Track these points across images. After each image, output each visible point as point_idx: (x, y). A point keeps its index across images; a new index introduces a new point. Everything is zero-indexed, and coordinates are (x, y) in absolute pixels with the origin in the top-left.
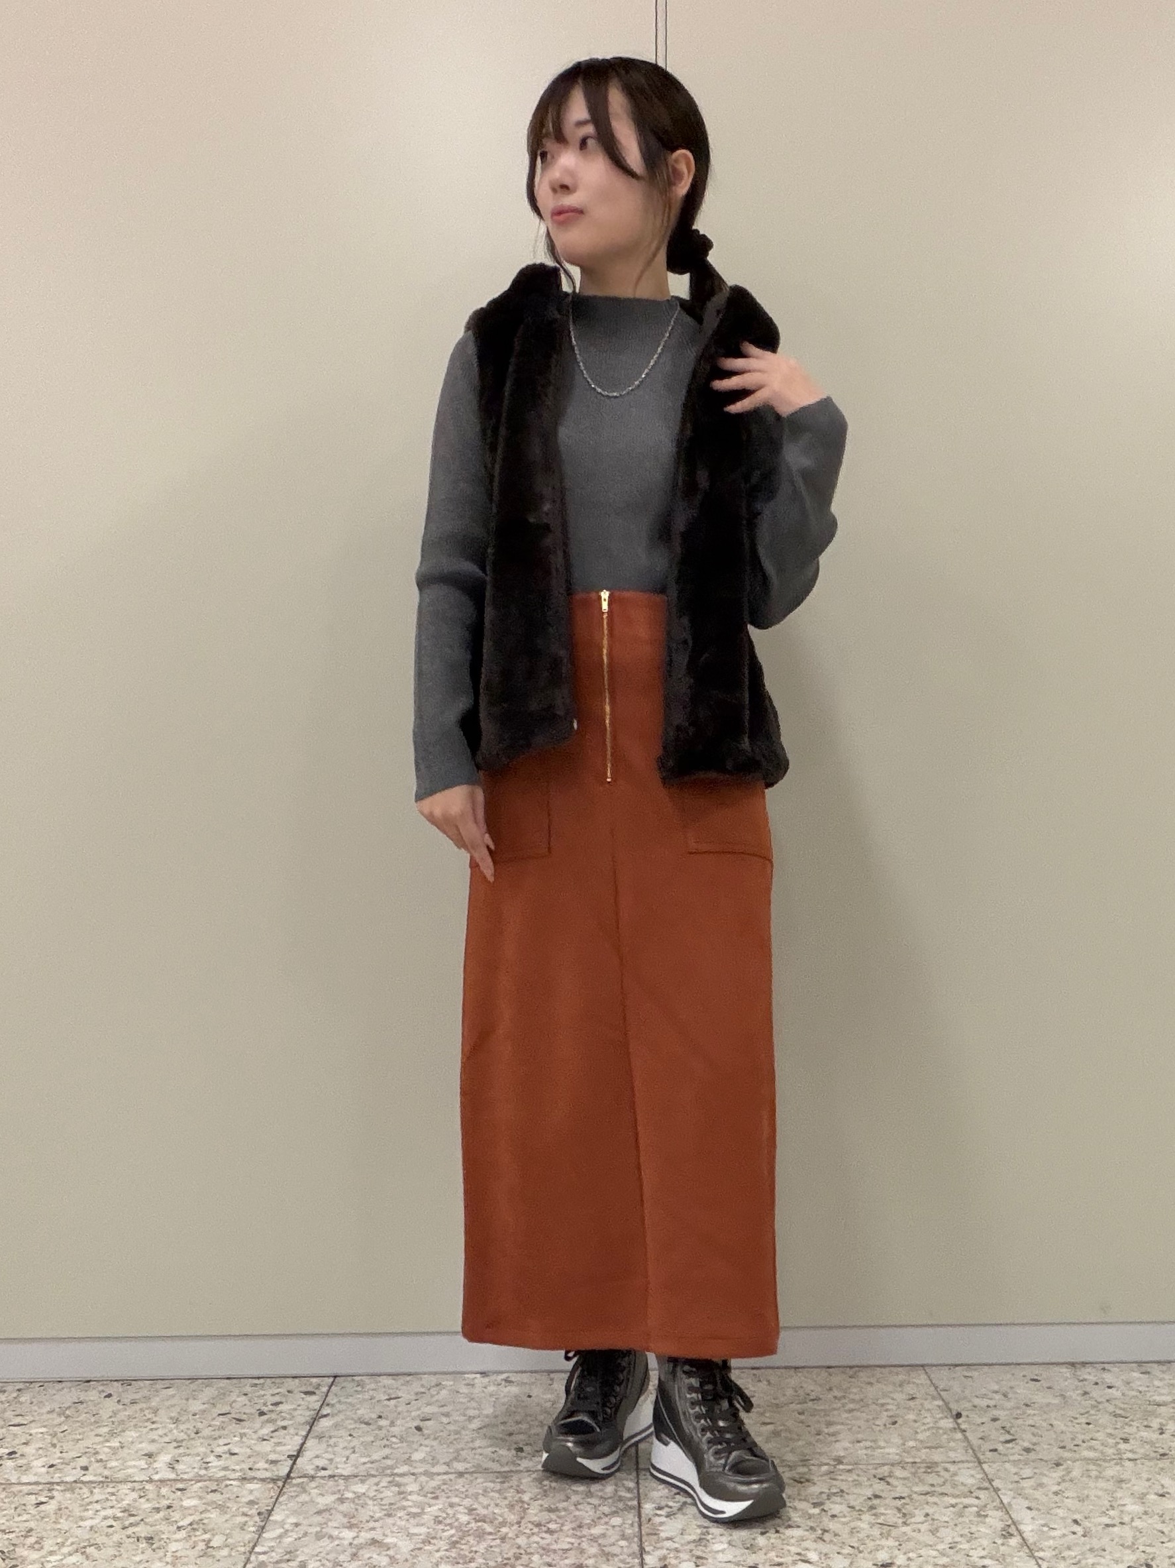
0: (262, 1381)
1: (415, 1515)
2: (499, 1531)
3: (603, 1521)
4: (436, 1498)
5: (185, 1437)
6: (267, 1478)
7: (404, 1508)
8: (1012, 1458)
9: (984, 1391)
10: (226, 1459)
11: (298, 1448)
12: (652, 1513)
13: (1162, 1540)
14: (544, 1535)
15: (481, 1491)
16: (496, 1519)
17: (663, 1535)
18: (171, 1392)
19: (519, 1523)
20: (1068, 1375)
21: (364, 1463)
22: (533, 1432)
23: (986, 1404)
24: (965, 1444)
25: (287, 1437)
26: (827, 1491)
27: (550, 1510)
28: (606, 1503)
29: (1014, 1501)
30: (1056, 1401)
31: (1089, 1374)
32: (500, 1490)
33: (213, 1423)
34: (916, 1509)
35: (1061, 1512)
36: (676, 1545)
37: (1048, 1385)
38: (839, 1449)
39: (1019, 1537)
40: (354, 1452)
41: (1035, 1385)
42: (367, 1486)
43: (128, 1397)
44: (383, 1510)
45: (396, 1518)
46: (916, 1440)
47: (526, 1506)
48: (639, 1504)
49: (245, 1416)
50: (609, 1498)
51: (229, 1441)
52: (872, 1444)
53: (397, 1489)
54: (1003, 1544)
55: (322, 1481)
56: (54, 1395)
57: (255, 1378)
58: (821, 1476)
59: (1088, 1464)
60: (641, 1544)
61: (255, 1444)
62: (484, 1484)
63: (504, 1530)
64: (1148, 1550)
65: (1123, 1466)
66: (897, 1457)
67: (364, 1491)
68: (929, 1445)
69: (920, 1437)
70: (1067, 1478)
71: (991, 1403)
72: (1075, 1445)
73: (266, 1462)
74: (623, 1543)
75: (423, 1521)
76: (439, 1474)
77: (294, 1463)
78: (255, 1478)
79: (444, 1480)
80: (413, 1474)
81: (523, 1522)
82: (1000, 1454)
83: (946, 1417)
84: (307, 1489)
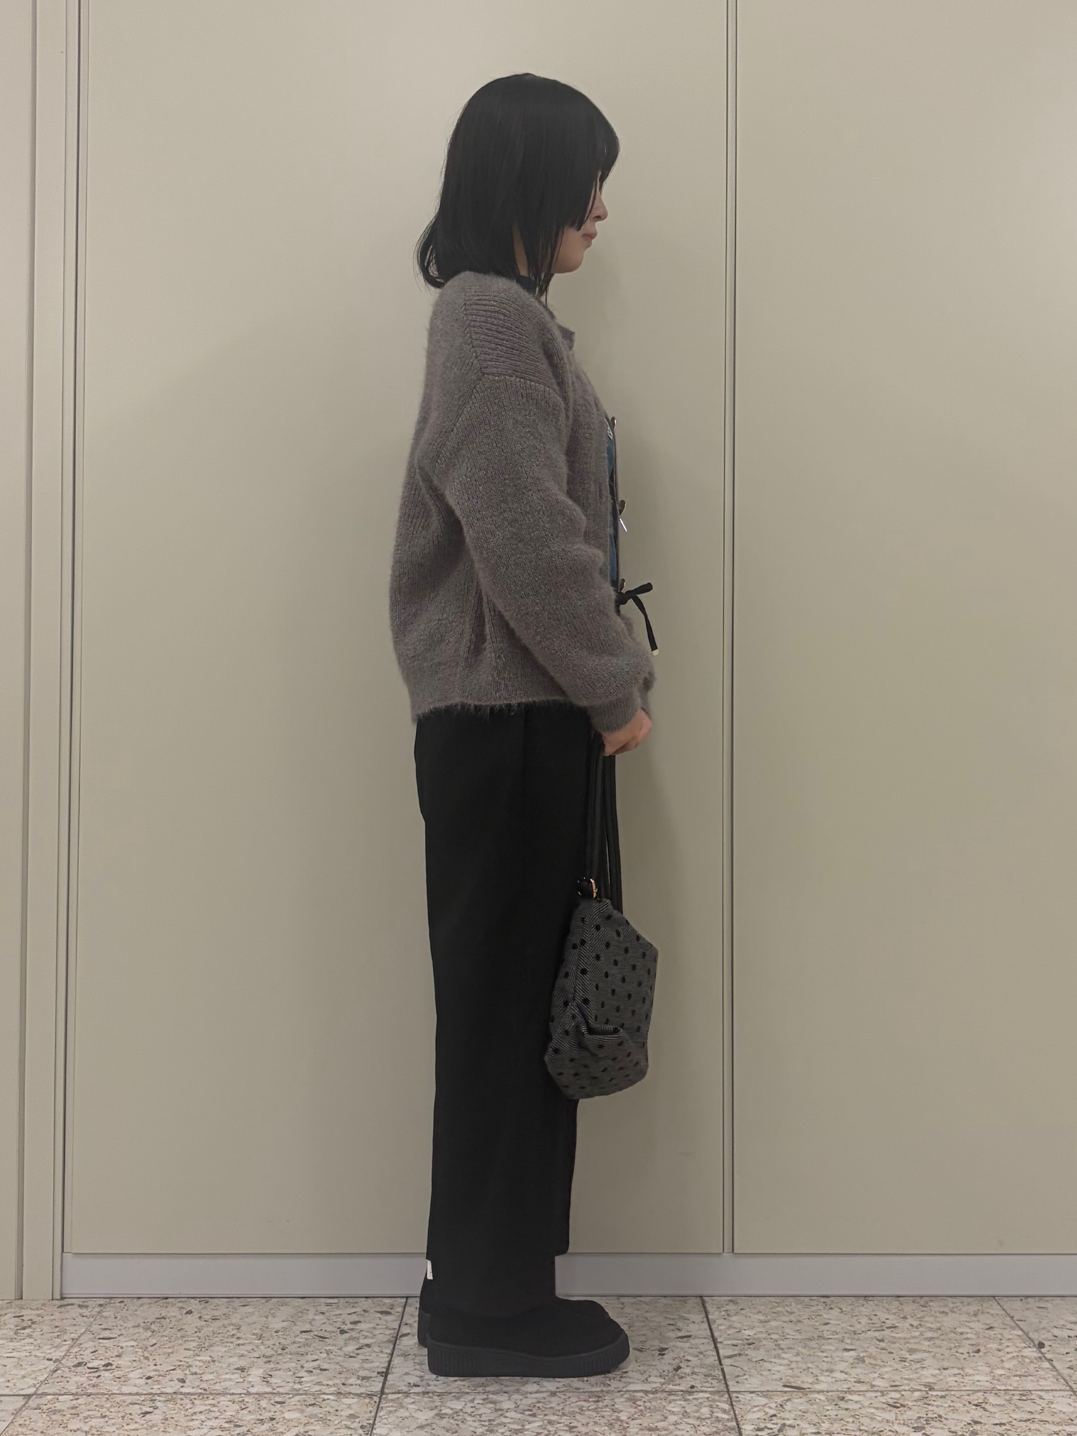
0: (335, 1301)
4: (534, 1415)
5: (273, 1352)
6: (362, 1394)
7: (504, 1425)
9: (1064, 1323)
10: (317, 1375)
11: (386, 1365)
15: (578, 1411)
18: (249, 1309)
24: (1055, 1373)
25: (374, 1355)
26: (925, 1416)
27: (650, 1429)
28: (704, 1423)
32: (596, 1408)
33: (297, 1339)
38: (927, 1375)
42: (464, 1403)
43: (208, 1314)
44: (483, 1425)
46: (1003, 1368)
47: (627, 1426)
48: (738, 1424)
49: (327, 1334)
50: (705, 1419)
51: (316, 1357)
52: (960, 1371)
55: (419, 1397)
56: (136, 1310)
57: (329, 1297)
58: (915, 1401)
61: (343, 1361)
62: (578, 1403)
66: (987, 1384)
67: (460, 1407)
68: (1018, 1373)
69: (1007, 1365)
73: (358, 1379)
77: (385, 1380)
78: (350, 1393)
79: (537, 1398)
83: (1030, 1347)
84: (404, 1404)
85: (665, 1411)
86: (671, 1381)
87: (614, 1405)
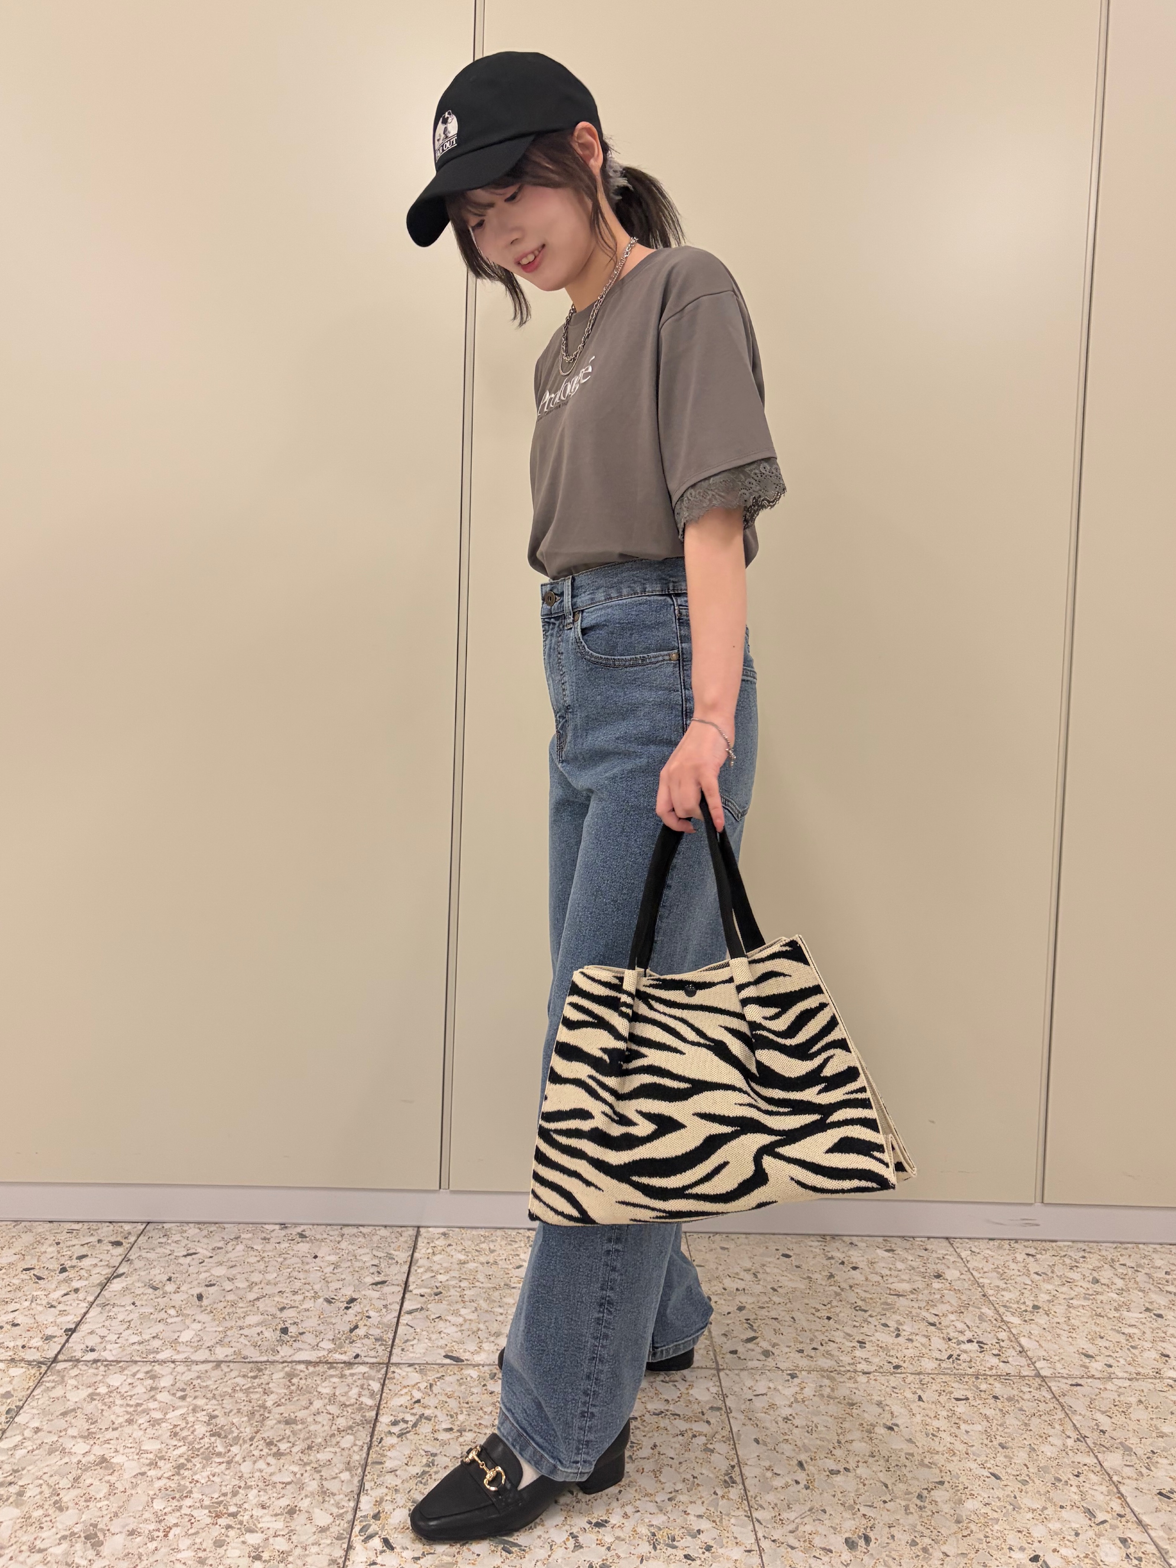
1: (154, 1423)
2: (229, 1451)
3: (334, 1441)
4: (183, 1398)
6: (34, 1361)
7: (147, 1412)
8: (750, 1364)
9: (737, 1270)
11: (79, 1319)
12: (386, 1430)
13: (883, 1498)
14: (271, 1460)
15: (230, 1391)
16: (232, 1432)
17: (389, 1464)
19: (252, 1439)
20: (817, 1250)
21: (133, 1344)
22: (306, 1306)
23: (735, 1286)
24: (708, 1342)
25: (75, 1304)
27: (287, 1422)
28: (345, 1413)
29: (745, 1428)
30: (802, 1285)
31: (837, 1251)
32: (249, 1388)
33: (14, 1280)
34: (645, 1436)
35: (787, 1448)
36: (398, 1482)
37: (797, 1264)
39: (741, 1486)
40: (128, 1328)
41: (785, 1262)
42: (124, 1378)
44: (127, 1412)
45: (135, 1426)
47: (267, 1415)
48: (377, 1415)
49: (46, 1272)
50: (349, 1406)
51: (17, 1306)
53: (150, 1382)
54: (723, 1497)
55: (86, 1368)
59: (823, 1376)
60: (363, 1478)
61: (41, 1313)
62: (236, 1380)
63: (235, 1449)
64: (869, 1512)
65: (856, 1382)
67: (117, 1384)
70: (799, 1397)
71: (741, 1285)
72: (814, 1349)
73: (41, 1338)
74: (345, 1476)
75: (160, 1432)
76: (197, 1363)
77: (67, 1341)
78: (23, 1360)
79: (199, 1372)
80: (173, 1362)
81: (259, 1436)
82: (739, 1358)
84: (66, 1378)
85: (315, 1393)
86: (339, 1347)
87: (268, 1384)
